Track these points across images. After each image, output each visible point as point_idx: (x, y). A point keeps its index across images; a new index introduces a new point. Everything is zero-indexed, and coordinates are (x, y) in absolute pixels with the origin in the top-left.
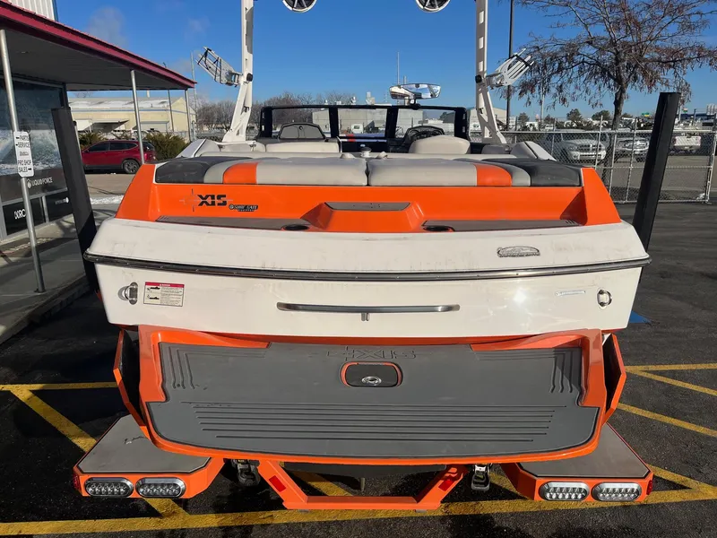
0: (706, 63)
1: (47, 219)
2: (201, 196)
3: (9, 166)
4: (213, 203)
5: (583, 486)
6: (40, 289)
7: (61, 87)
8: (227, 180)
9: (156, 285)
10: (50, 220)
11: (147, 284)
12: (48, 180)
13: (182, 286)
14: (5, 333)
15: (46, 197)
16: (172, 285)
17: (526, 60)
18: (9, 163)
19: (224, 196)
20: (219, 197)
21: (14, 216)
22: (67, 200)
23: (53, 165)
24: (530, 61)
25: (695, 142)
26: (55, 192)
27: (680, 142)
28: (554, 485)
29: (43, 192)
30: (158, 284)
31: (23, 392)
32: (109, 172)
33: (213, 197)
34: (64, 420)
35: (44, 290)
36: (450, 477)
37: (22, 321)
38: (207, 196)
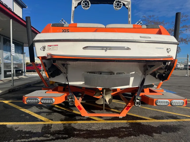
0: (184, 42)
1: (15, 76)
2: (63, 30)
3: (7, 61)
4: (66, 32)
5: (167, 100)
6: (12, 85)
7: (22, 44)
8: (70, 26)
9: (51, 46)
10: (16, 76)
11: (48, 46)
12: (17, 66)
13: (58, 45)
14: (2, 93)
15: (15, 70)
16: (55, 45)
17: (141, 22)
18: (7, 60)
19: (69, 30)
20: (67, 30)
21: (6, 73)
22: (21, 72)
23: (18, 63)
24: (142, 23)
25: (183, 66)
26: (18, 69)
27: (179, 66)
28: (159, 100)
29: (15, 69)
30: (51, 45)
31: (6, 102)
32: (31, 72)
33: (66, 30)
34: (18, 106)
35: (13, 86)
36: (129, 106)
37: (7, 90)
38: (64, 30)
